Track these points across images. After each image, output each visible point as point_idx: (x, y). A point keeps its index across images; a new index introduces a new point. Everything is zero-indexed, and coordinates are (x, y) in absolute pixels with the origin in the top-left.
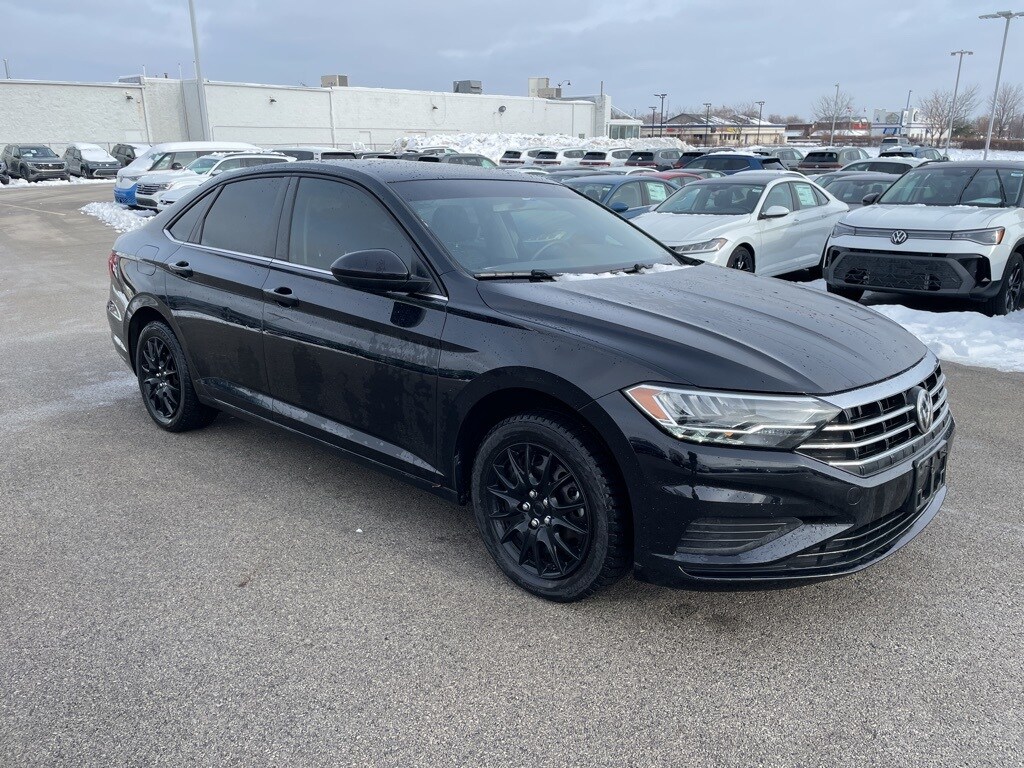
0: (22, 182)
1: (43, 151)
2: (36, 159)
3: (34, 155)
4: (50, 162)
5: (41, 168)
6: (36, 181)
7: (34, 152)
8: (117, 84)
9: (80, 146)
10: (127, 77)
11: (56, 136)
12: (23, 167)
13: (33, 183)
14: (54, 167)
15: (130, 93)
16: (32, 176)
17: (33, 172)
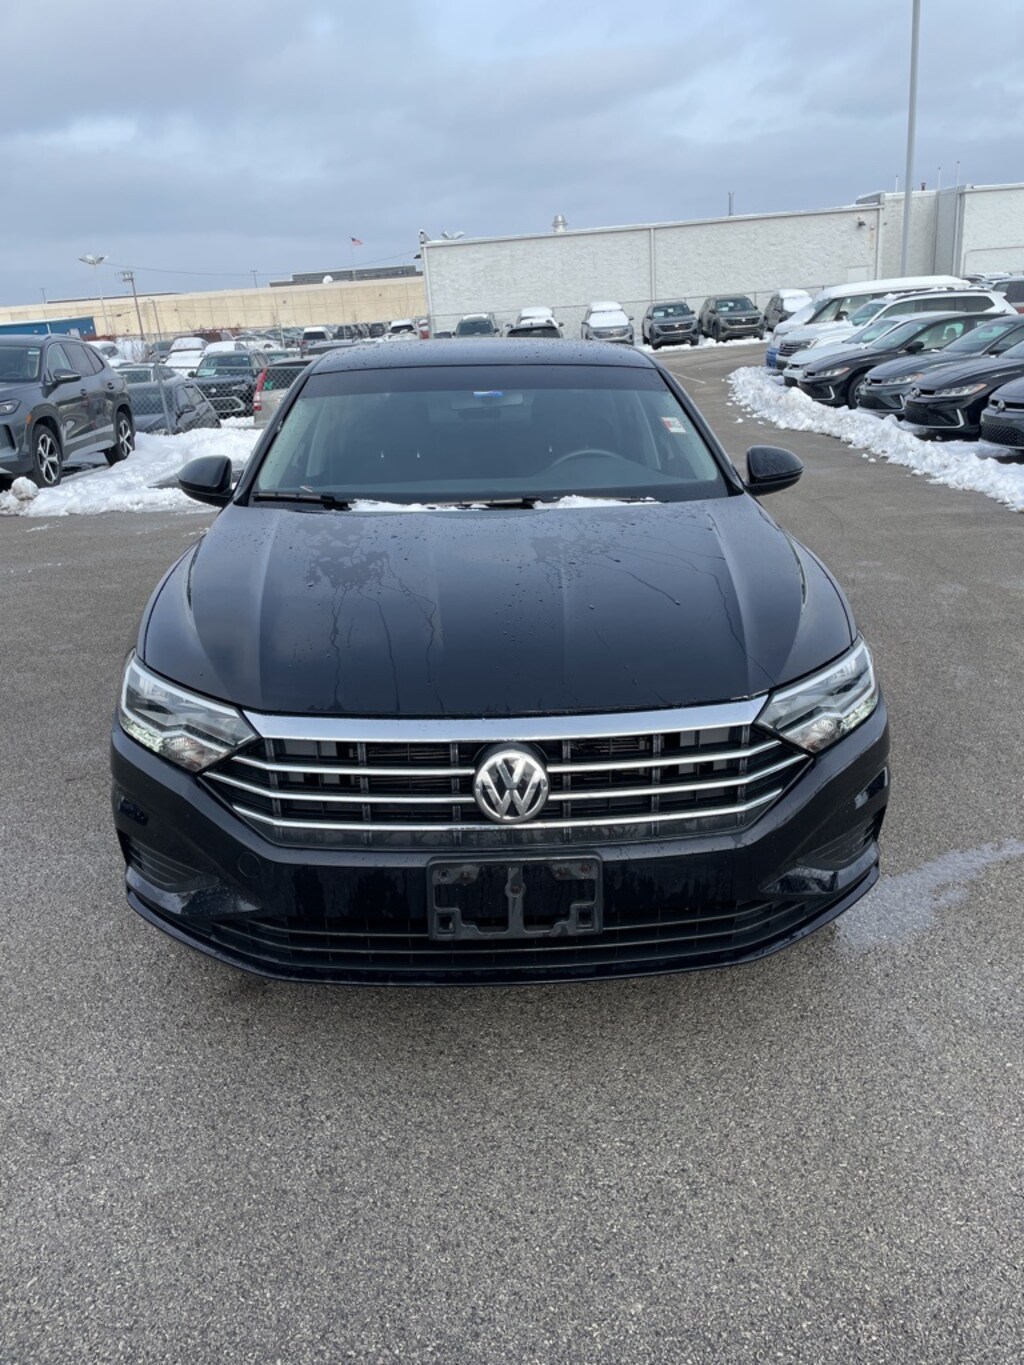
0: (711, 342)
1: (741, 303)
2: (732, 313)
3: (731, 309)
4: (744, 316)
5: (733, 324)
6: (724, 341)
7: (731, 304)
8: (854, 206)
9: (785, 294)
10: (865, 196)
11: (766, 283)
12: (716, 324)
13: (721, 344)
14: (748, 321)
15: (863, 217)
16: (723, 334)
17: (724, 329)
